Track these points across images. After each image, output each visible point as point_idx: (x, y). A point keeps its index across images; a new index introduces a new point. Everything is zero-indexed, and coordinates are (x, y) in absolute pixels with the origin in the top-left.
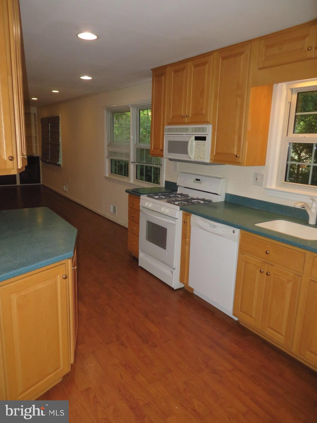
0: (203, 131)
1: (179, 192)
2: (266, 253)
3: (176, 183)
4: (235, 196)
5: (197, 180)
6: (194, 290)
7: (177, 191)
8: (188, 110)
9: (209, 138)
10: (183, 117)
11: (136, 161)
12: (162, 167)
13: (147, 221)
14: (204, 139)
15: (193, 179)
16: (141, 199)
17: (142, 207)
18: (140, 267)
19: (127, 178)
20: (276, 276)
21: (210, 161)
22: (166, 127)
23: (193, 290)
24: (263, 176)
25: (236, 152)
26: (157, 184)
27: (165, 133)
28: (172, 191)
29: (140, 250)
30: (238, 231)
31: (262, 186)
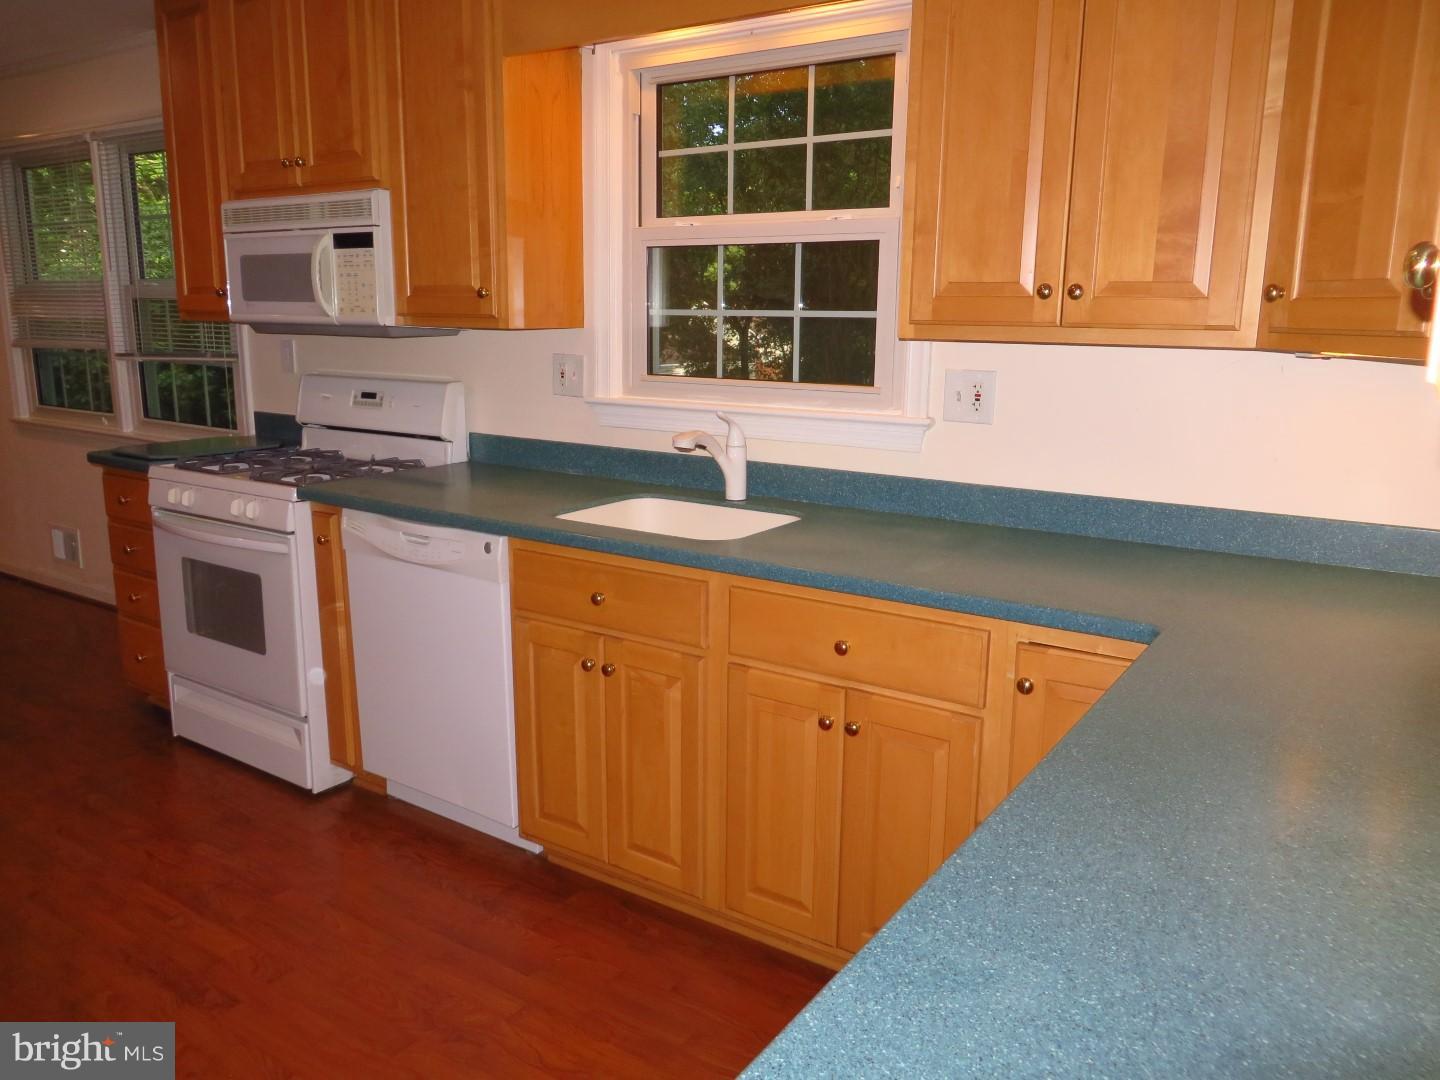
0: (360, 215)
1: (306, 445)
2: (594, 601)
3: (294, 417)
4: (500, 439)
5: (366, 395)
6: (388, 783)
7: (300, 443)
8: (301, 141)
9: (383, 237)
10: (284, 164)
11: (135, 348)
12: (237, 362)
13: (185, 560)
14: (364, 240)
15: (353, 393)
16: (151, 481)
17: (161, 509)
18: (180, 739)
19: (106, 417)
20: (632, 674)
21: (397, 320)
22: (228, 206)
23: (382, 782)
24: (579, 362)
25: (478, 281)
26: (228, 427)
27: (224, 228)
28: (281, 446)
29: (170, 675)
30: (501, 544)
31: (582, 397)
